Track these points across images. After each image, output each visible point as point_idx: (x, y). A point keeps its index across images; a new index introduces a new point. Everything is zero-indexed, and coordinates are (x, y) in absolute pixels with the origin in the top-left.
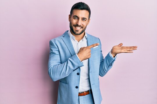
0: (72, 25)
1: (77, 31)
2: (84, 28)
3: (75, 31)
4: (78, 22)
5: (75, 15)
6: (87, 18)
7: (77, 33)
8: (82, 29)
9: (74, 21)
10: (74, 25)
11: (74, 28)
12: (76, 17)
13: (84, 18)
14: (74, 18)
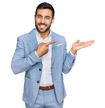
0: (37, 24)
1: (42, 29)
2: (48, 26)
3: (39, 29)
4: (41, 20)
5: (38, 14)
6: (50, 16)
7: (42, 31)
8: (46, 27)
9: (39, 20)
10: (38, 24)
11: (39, 26)
12: (40, 16)
13: (47, 16)
14: (38, 17)
